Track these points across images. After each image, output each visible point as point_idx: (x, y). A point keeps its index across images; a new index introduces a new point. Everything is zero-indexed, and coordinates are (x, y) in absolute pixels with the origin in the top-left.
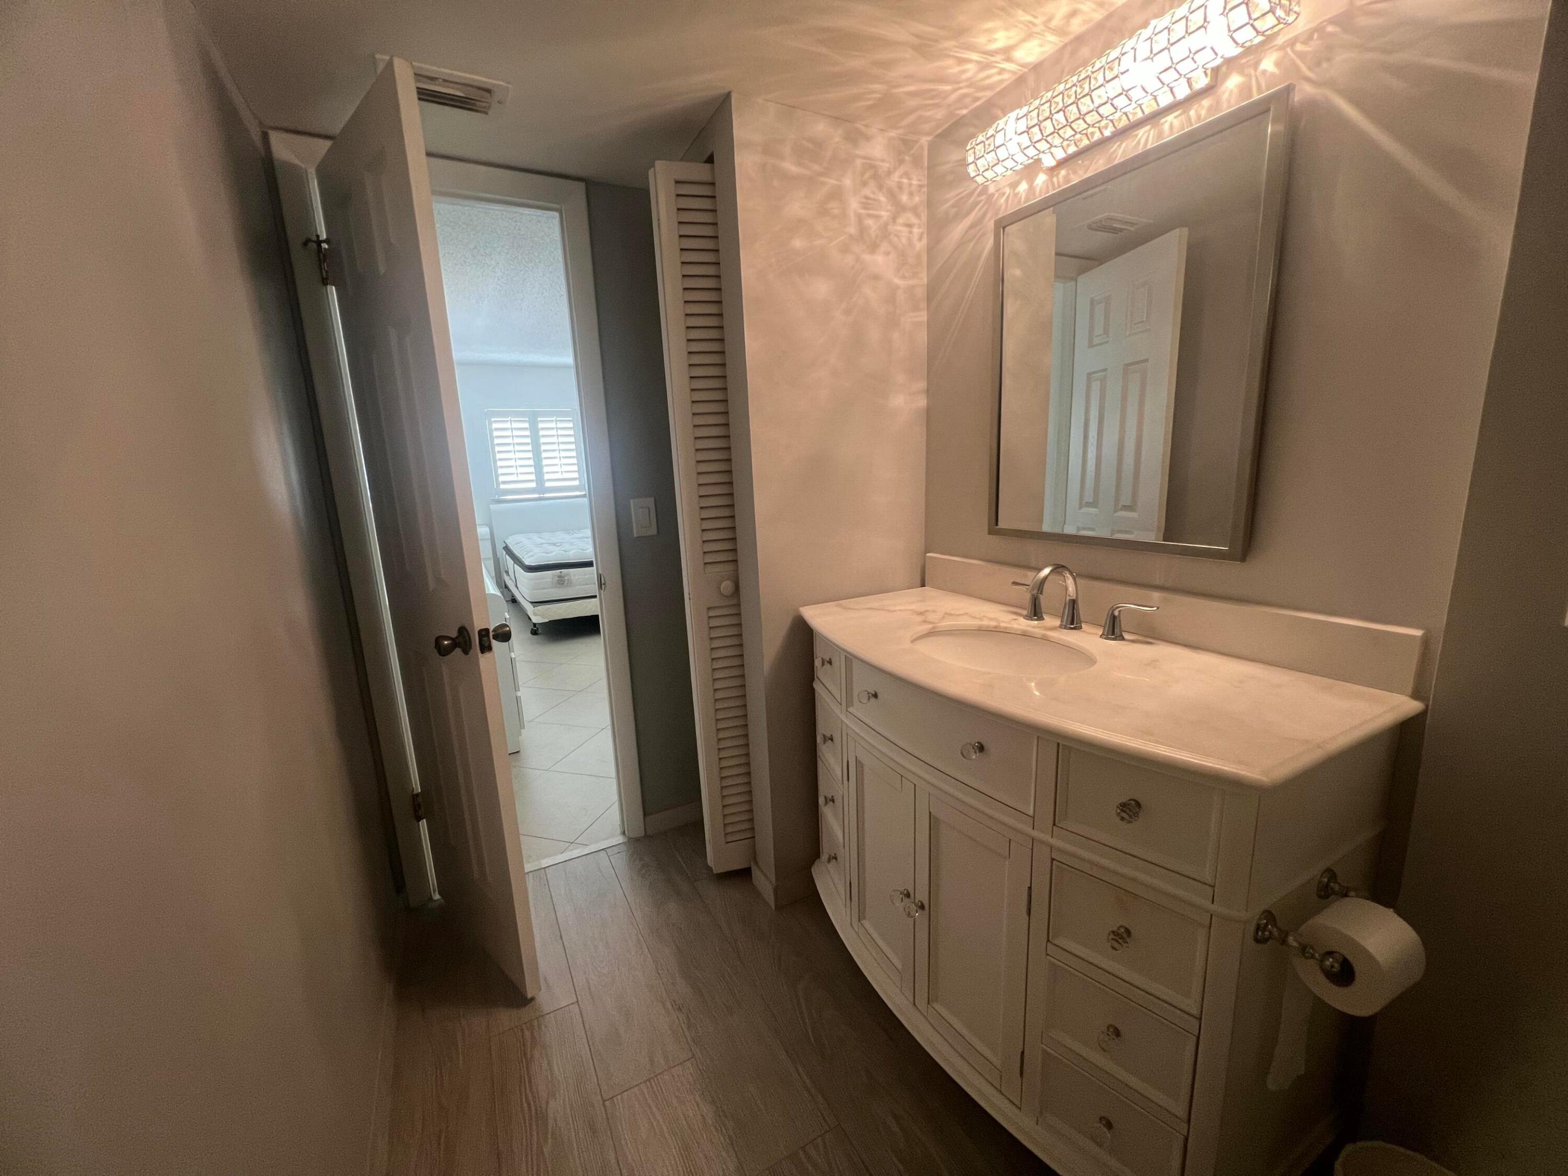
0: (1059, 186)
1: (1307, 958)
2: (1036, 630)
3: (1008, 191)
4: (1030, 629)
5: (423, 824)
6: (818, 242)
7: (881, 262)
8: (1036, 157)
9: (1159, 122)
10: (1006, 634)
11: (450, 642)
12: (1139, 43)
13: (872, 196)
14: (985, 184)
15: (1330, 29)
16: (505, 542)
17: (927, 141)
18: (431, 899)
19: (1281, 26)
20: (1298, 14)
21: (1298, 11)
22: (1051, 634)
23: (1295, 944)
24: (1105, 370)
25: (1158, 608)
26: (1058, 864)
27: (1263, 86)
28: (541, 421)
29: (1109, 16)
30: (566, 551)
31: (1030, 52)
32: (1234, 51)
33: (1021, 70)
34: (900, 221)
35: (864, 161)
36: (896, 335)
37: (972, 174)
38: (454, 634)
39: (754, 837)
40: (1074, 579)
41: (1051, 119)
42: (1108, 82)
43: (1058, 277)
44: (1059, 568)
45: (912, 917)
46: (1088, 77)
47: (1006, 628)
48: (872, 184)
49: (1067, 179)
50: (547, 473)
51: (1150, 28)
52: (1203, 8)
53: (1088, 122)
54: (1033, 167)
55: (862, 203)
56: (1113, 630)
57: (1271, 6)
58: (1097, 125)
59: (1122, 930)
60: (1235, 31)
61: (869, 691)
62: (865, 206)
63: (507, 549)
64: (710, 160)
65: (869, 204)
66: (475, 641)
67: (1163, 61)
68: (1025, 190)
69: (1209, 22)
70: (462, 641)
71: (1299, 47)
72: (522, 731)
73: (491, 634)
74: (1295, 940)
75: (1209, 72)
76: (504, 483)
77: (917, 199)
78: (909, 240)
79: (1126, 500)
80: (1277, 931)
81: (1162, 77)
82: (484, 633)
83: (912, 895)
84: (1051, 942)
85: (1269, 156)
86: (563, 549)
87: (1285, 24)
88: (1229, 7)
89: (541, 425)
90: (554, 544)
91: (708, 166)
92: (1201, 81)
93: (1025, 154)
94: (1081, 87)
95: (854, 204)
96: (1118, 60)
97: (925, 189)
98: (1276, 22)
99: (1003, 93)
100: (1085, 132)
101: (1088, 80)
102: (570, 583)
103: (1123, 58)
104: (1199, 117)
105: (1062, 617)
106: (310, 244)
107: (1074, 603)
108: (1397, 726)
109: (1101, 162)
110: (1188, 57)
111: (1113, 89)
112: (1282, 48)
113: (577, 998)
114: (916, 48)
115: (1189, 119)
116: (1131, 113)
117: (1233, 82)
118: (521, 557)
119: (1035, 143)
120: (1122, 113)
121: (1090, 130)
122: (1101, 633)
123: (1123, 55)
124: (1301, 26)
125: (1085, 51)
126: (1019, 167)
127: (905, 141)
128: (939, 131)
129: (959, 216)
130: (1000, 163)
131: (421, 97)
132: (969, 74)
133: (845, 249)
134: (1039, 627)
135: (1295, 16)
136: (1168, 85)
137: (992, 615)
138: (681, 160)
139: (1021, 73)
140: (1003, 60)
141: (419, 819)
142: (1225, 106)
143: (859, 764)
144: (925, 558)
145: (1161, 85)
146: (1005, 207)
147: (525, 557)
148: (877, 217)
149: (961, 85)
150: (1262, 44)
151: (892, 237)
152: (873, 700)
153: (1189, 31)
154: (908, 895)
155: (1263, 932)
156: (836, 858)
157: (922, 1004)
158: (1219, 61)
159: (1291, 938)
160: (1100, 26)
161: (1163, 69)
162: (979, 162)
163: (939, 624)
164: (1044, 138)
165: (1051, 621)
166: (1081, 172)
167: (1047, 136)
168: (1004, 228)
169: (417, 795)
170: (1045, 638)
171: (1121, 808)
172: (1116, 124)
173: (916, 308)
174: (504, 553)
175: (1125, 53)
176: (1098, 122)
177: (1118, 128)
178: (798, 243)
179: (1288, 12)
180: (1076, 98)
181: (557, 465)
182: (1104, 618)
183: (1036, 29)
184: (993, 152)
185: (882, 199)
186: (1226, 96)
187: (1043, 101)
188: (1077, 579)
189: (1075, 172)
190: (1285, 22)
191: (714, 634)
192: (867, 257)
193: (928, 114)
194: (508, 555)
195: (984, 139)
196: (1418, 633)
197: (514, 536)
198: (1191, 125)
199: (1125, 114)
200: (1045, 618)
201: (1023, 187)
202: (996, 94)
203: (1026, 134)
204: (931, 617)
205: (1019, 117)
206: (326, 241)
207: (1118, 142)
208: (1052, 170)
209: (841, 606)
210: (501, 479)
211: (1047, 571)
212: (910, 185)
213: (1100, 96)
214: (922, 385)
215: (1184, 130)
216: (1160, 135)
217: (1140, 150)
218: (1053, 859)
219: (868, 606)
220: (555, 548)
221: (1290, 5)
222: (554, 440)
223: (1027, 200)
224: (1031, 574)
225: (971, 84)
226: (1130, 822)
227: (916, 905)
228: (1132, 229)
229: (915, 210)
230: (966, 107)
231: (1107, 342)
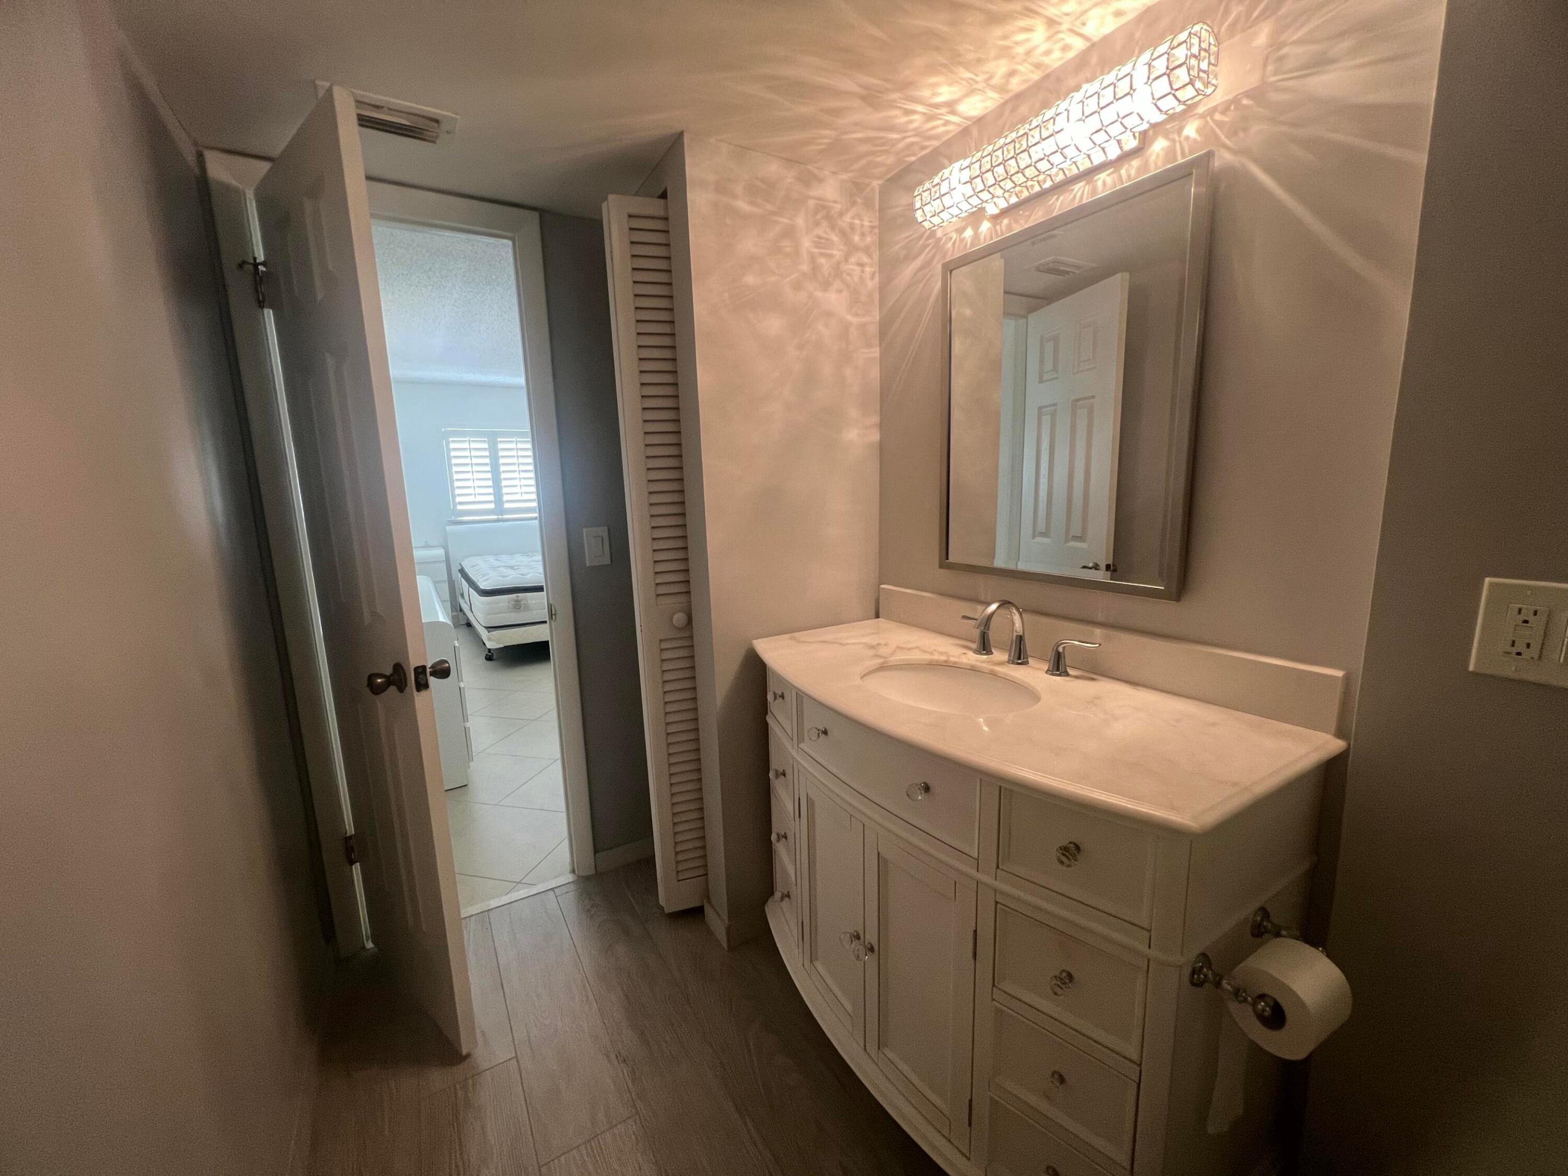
0: (1002, 234)
1: (1240, 1002)
2: (984, 665)
3: (954, 236)
4: (978, 664)
5: (357, 869)
6: (773, 279)
7: (834, 299)
8: (980, 206)
9: (1093, 179)
10: (958, 669)
11: (383, 680)
12: (1072, 105)
13: (824, 235)
14: (933, 229)
15: (1245, 102)
16: (460, 564)
17: (878, 184)
18: (364, 948)
19: (1201, 97)
20: (1216, 87)
21: (1216, 84)
22: (999, 669)
23: (1229, 987)
24: (1055, 405)
25: (1100, 645)
26: (1002, 907)
27: (1187, 151)
28: (501, 442)
29: (1046, 77)
30: (523, 575)
31: (974, 107)
32: (1158, 118)
33: (965, 123)
34: (853, 260)
35: (817, 202)
36: (848, 372)
37: (920, 220)
38: (388, 671)
39: (707, 874)
40: (1021, 614)
41: (993, 171)
42: (1044, 140)
43: (1007, 314)
44: (1005, 604)
45: (861, 960)
46: (1026, 134)
47: (955, 663)
48: (825, 224)
49: (1009, 228)
50: (506, 494)
51: (1082, 92)
52: (1129, 76)
53: (1027, 176)
54: (977, 216)
55: (815, 242)
56: (1058, 666)
57: (1190, 79)
58: (1035, 179)
59: (1064, 974)
60: (1159, 99)
61: (819, 728)
62: (817, 245)
63: (462, 571)
64: (664, 196)
65: (820, 243)
66: (411, 678)
67: (1094, 122)
68: (970, 236)
69: (1134, 90)
70: (397, 678)
71: (1218, 117)
72: (471, 763)
73: (428, 670)
74: (1229, 984)
75: (1137, 135)
76: (461, 503)
77: (869, 239)
78: (862, 279)
79: (1076, 530)
80: (1212, 974)
81: (1094, 137)
82: (420, 670)
83: (862, 936)
84: (996, 987)
85: (1193, 217)
86: (520, 572)
87: (1204, 95)
88: (1152, 77)
89: (500, 446)
90: (512, 568)
91: (662, 201)
92: (1131, 143)
93: (969, 203)
94: (1019, 142)
95: (807, 244)
96: (1052, 120)
97: (877, 231)
98: (1196, 93)
99: (948, 143)
100: (1024, 184)
101: (1026, 136)
102: (527, 608)
103: (1057, 118)
104: (1129, 177)
105: (1010, 651)
106: (246, 267)
107: (1020, 639)
108: (1322, 765)
109: (1040, 213)
110: (1117, 121)
111: (1049, 146)
112: (1202, 116)
113: (516, 1053)
114: (863, 98)
115: (1120, 176)
116: (1067, 169)
117: (1159, 145)
118: (476, 581)
119: (978, 192)
120: (1058, 170)
121: (1029, 183)
122: (1046, 668)
123: (1057, 115)
124: (1219, 97)
125: (1024, 109)
126: (964, 215)
127: (856, 184)
128: (889, 176)
129: (909, 258)
130: (946, 210)
131: (363, 123)
132: (916, 125)
133: (797, 286)
134: (989, 662)
135: (1213, 88)
136: (1099, 145)
137: (942, 649)
138: (635, 195)
139: (965, 125)
140: (947, 113)
141: (352, 863)
142: (1152, 166)
143: (810, 803)
144: (879, 589)
145: (1093, 146)
146: (953, 251)
147: (480, 580)
148: (830, 256)
149: (909, 134)
150: (1184, 112)
151: (844, 275)
152: (823, 737)
153: (1117, 97)
154: (858, 937)
155: (1199, 975)
156: (788, 896)
157: (873, 1051)
158: (1145, 126)
159: (1225, 981)
160: (1036, 87)
161: (1094, 131)
162: (925, 208)
163: (890, 659)
164: (986, 188)
165: (999, 656)
166: (1022, 222)
167: (989, 187)
168: (951, 272)
169: (351, 837)
170: (993, 673)
171: (1061, 851)
172: (1053, 178)
173: (869, 345)
174: (460, 575)
175: (1060, 114)
176: (1036, 176)
177: (1056, 182)
178: (750, 279)
179: (1207, 84)
180: (1015, 153)
181: (516, 486)
182: (1051, 654)
183: (980, 86)
184: (939, 200)
185: (835, 238)
186: (1153, 158)
187: (985, 154)
188: (1023, 615)
189: (1016, 221)
190: (1204, 93)
191: (667, 666)
192: (819, 294)
193: (879, 159)
194: (464, 578)
195: (929, 186)
196: (1339, 674)
197: (471, 558)
198: (1122, 183)
199: (1062, 169)
200: (993, 651)
201: (969, 233)
202: (942, 144)
203: (969, 184)
204: (883, 651)
205: (962, 167)
206: (264, 264)
207: (1055, 195)
208: (995, 218)
209: (794, 639)
210: (458, 499)
211: (994, 607)
212: (862, 226)
213: (1036, 153)
214: (876, 419)
215: (1116, 187)
216: (1094, 191)
217: (1076, 204)
218: (997, 903)
219: (821, 639)
220: (512, 572)
221: (1208, 78)
222: (514, 460)
223: (972, 245)
224: (980, 608)
225: (918, 132)
226: (1069, 866)
227: (865, 946)
228: (1077, 272)
229: (867, 250)
230: (914, 155)
231: (1056, 378)
